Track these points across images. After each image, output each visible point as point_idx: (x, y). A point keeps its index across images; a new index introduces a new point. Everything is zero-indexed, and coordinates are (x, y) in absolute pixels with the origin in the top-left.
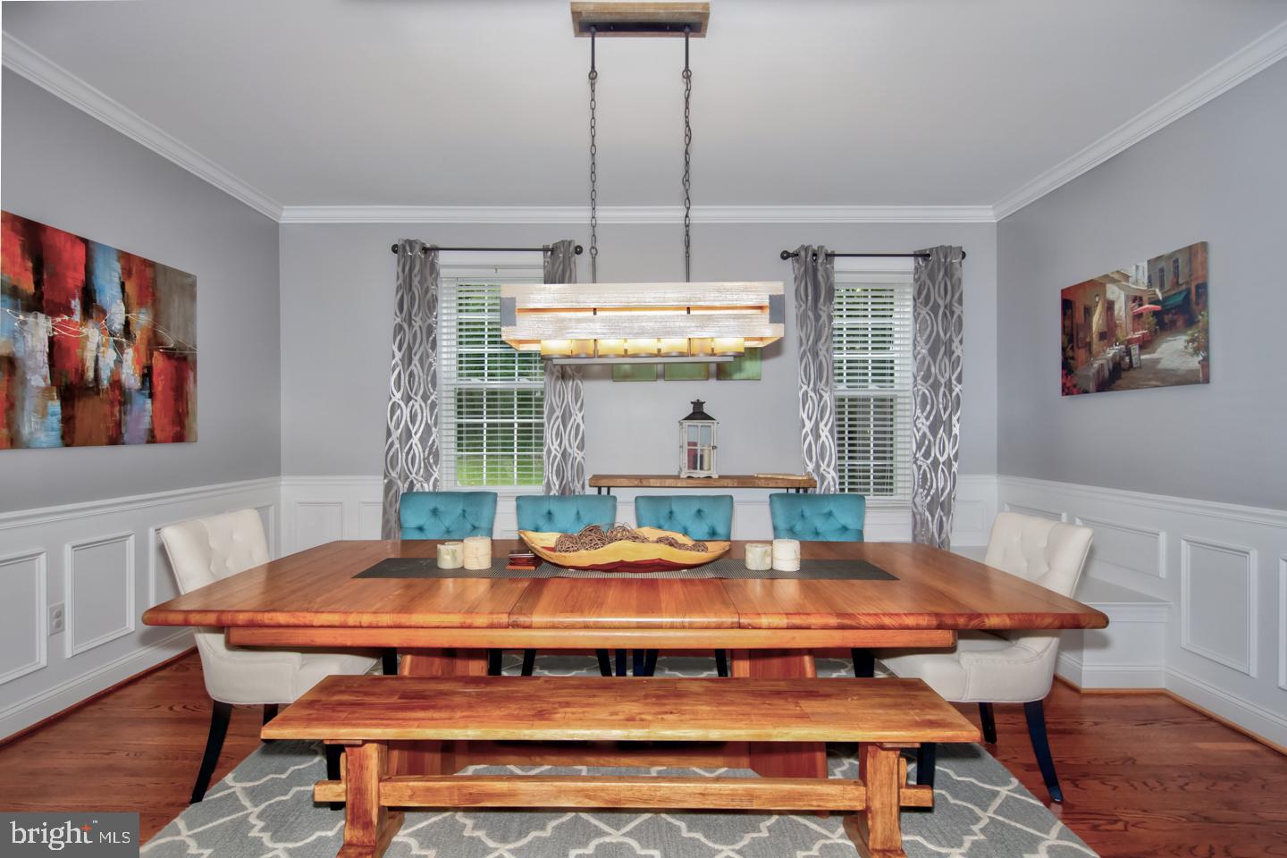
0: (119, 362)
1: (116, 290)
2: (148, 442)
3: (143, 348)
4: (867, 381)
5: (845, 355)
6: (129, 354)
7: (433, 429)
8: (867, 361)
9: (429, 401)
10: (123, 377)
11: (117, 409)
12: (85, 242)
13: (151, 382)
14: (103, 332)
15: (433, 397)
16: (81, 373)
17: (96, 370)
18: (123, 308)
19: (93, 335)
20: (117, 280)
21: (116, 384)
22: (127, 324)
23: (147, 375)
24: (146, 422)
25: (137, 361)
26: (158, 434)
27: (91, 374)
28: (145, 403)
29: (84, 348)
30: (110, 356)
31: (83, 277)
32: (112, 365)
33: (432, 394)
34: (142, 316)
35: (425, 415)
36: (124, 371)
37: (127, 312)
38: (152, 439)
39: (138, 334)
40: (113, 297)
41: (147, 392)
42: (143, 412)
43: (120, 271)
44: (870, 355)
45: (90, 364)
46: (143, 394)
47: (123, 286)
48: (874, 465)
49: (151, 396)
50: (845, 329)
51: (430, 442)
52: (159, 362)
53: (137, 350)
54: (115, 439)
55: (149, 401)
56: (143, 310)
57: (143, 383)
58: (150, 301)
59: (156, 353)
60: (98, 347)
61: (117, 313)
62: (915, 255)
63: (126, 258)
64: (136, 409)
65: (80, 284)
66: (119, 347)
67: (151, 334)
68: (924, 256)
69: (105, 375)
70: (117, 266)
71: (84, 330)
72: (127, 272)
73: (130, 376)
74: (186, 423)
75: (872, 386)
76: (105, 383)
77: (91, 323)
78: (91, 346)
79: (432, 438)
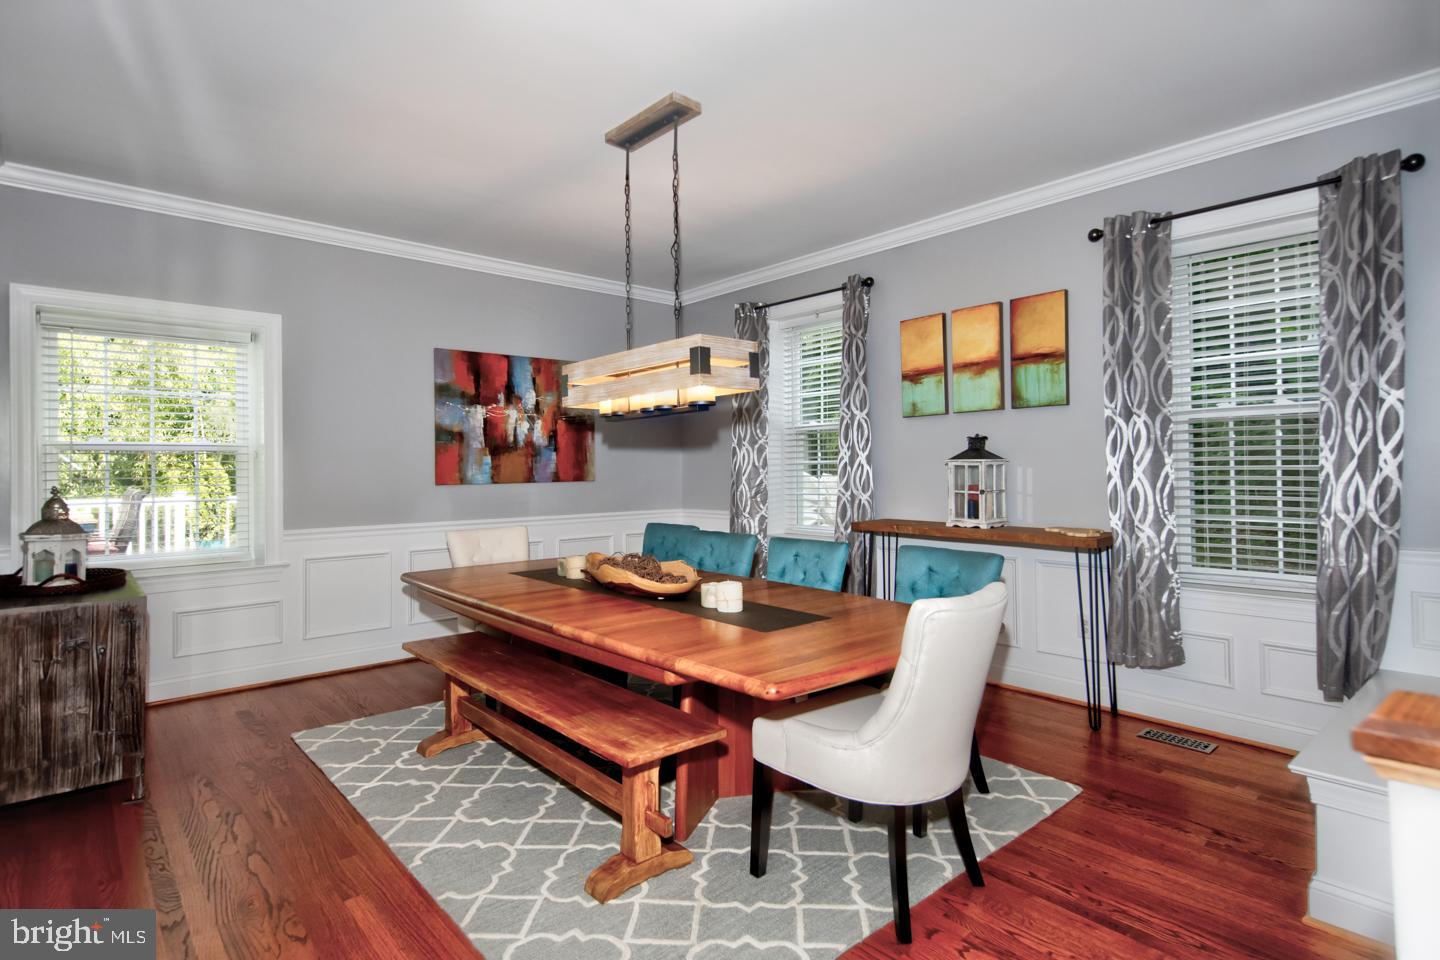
0: (531, 429)
1: (529, 384)
2: (554, 481)
3: (549, 419)
4: (1274, 392)
5: (1233, 356)
6: (539, 424)
7: (761, 470)
8: (1274, 362)
9: (756, 446)
10: (535, 439)
11: (530, 460)
12: (507, 357)
13: (556, 441)
14: (519, 411)
15: (760, 442)
16: (505, 438)
17: (515, 436)
18: (534, 394)
19: (513, 414)
20: (529, 377)
21: (529, 443)
22: (537, 403)
23: (553, 436)
24: (552, 467)
25: (544, 427)
26: (561, 475)
27: (511, 439)
28: (551, 455)
29: (506, 422)
30: (525, 427)
31: (506, 379)
32: (526, 432)
33: (760, 439)
34: (548, 398)
35: (751, 457)
36: (535, 435)
37: (537, 396)
38: (556, 478)
39: (546, 410)
40: (527, 389)
41: (552, 448)
42: (551, 461)
43: (532, 370)
44: (1279, 351)
45: (511, 432)
46: (550, 450)
47: (534, 380)
48: (1285, 525)
49: (556, 450)
50: (1232, 317)
51: (758, 482)
52: (561, 426)
53: (544, 421)
54: (530, 478)
55: (554, 454)
56: (550, 394)
57: (550, 442)
58: (555, 387)
59: (559, 421)
60: (516, 421)
61: (530, 398)
62: (1319, 184)
63: (537, 363)
64: (544, 459)
65: (504, 384)
66: (531, 420)
67: (556, 409)
68: (1334, 181)
69: (521, 438)
70: (530, 368)
71: (507, 412)
72: (537, 370)
73: (540, 436)
74: (585, 467)
75: (1281, 400)
76: (522, 443)
77: (511, 407)
78: (512, 420)
79: (759, 479)
